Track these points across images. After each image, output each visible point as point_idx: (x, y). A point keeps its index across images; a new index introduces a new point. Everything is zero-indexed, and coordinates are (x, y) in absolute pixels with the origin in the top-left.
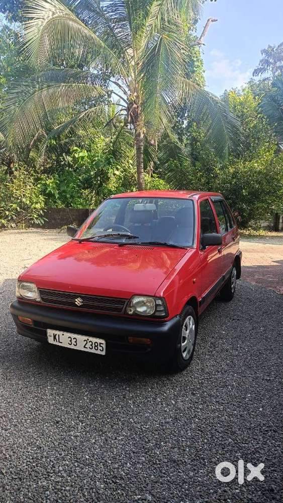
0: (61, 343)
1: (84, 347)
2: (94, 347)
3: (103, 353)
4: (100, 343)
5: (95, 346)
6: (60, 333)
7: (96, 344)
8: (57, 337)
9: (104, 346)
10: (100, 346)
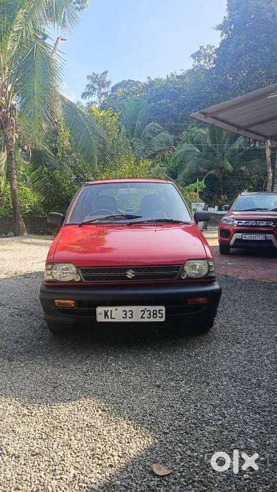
0: (114, 318)
1: (142, 317)
2: (152, 316)
3: (163, 319)
4: (159, 310)
5: (154, 314)
6: (113, 308)
7: (155, 312)
8: (109, 314)
9: (164, 312)
10: (159, 313)
